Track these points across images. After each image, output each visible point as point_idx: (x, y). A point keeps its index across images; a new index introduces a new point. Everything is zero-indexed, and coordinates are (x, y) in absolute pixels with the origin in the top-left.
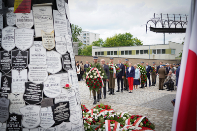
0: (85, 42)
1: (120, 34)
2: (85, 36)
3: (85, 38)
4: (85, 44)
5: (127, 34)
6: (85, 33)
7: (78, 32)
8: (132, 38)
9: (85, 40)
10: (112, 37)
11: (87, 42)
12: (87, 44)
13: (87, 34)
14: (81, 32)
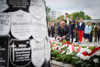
0: (53, 17)
1: (76, 12)
2: (53, 13)
3: (53, 14)
4: (52, 18)
5: (81, 12)
6: (53, 11)
7: (48, 11)
8: (84, 15)
9: (53, 16)
10: (71, 14)
11: (54, 17)
12: (54, 19)
13: (54, 12)
14: (50, 10)
